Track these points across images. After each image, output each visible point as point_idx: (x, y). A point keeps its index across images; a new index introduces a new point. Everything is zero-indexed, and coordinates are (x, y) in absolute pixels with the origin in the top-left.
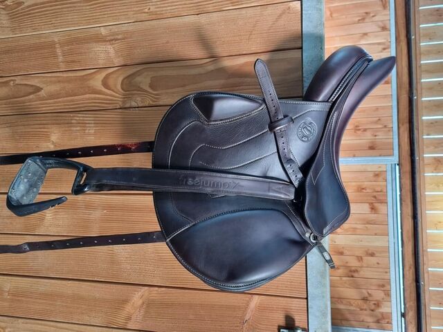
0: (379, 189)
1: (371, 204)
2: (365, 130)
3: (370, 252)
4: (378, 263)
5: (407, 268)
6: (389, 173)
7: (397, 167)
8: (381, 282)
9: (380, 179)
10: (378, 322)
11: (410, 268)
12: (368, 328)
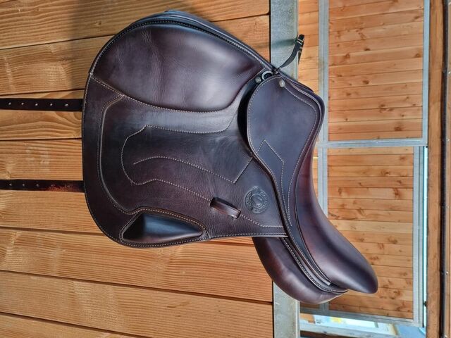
0: (405, 174)
1: (396, 189)
2: (391, 109)
3: (393, 239)
4: (400, 251)
5: (431, 256)
6: (417, 156)
7: (426, 150)
8: (403, 270)
9: (407, 162)
10: (398, 309)
11: (435, 257)
12: (388, 315)
